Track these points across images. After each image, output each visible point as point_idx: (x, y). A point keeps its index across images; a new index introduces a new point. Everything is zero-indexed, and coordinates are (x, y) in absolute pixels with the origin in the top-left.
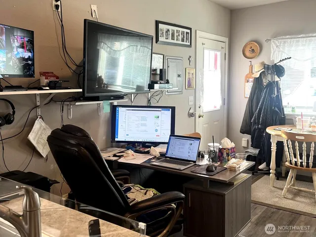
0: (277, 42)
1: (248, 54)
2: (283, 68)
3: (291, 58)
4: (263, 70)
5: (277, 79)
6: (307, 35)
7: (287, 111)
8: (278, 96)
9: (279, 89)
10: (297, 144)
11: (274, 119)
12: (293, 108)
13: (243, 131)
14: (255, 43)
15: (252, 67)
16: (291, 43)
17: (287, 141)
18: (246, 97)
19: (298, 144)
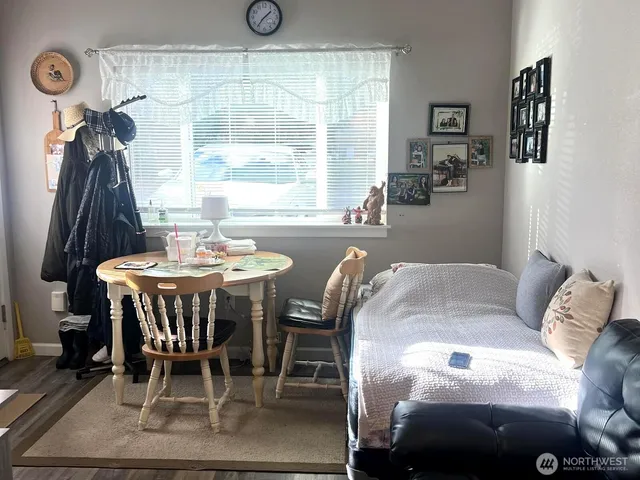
0: (111, 57)
1: (46, 82)
2: (131, 120)
3: (144, 97)
4: (83, 123)
5: (118, 145)
6: (177, 47)
7: (148, 220)
8: (123, 186)
9: (124, 170)
10: (162, 302)
11: (119, 242)
12: (162, 213)
13: (48, 276)
14: (59, 55)
15: (58, 115)
16: (143, 61)
17: (140, 296)
18: (51, 191)
19: (164, 302)
